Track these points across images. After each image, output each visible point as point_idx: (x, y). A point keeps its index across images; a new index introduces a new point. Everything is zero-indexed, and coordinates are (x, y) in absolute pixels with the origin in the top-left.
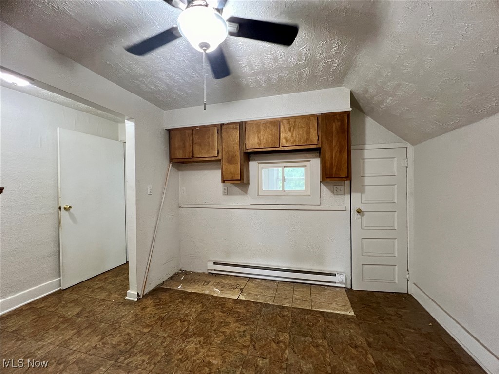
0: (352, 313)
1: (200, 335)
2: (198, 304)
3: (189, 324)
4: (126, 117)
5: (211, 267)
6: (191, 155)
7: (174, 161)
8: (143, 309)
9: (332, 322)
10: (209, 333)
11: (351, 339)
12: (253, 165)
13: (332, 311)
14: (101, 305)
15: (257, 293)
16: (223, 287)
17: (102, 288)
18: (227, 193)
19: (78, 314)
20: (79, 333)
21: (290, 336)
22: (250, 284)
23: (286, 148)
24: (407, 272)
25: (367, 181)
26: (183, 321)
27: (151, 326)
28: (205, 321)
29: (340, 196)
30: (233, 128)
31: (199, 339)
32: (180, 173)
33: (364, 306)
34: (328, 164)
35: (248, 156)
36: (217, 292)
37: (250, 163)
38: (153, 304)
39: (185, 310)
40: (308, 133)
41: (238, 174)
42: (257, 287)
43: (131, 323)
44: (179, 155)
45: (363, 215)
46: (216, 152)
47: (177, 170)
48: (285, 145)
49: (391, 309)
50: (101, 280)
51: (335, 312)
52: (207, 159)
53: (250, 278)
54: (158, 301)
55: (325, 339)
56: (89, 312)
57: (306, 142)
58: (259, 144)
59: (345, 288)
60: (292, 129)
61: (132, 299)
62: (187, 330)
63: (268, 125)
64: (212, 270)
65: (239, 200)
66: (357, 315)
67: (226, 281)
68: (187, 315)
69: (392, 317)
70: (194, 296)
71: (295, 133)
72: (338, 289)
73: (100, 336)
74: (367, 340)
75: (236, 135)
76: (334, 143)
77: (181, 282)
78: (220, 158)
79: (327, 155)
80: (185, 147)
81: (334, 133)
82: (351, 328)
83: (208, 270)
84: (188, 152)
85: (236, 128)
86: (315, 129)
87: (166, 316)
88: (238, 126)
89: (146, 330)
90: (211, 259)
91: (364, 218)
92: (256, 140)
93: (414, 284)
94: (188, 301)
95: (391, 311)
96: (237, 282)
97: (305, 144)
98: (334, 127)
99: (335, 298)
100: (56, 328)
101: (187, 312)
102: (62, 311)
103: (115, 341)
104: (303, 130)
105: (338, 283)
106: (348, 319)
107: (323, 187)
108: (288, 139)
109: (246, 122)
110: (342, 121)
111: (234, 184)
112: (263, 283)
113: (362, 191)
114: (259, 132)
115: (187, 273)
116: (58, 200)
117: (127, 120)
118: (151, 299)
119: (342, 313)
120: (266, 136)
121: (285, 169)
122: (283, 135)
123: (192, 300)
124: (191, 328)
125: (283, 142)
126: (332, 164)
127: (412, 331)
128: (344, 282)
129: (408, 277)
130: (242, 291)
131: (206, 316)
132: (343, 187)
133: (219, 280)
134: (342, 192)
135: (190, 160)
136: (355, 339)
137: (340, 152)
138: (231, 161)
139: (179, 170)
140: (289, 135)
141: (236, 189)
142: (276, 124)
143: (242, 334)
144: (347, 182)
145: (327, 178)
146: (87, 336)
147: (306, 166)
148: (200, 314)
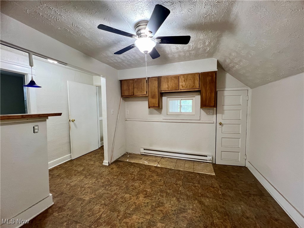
0: (214, 174)
1: (140, 180)
2: (137, 168)
3: (134, 176)
4: (101, 76)
5: (143, 151)
6: (132, 94)
7: (124, 96)
8: (112, 169)
9: (203, 178)
10: (144, 180)
11: (212, 184)
12: (164, 99)
13: (204, 173)
14: (92, 167)
15: (166, 164)
16: (149, 161)
17: (91, 160)
18: (151, 113)
19: (83, 170)
20: (86, 177)
21: (182, 182)
22: (162, 160)
23: (182, 91)
24: (245, 156)
25: (225, 108)
26: (131, 174)
27: (117, 176)
28: (142, 175)
29: (211, 115)
30: (155, 80)
31: (140, 182)
32: (126, 103)
33: (220, 171)
34: (204, 99)
35: (162, 94)
36: (146, 163)
37: (163, 97)
38: (116, 167)
39: (131, 170)
40: (194, 83)
41: (157, 104)
42: (166, 161)
43: (108, 174)
44: (126, 93)
45: (223, 126)
46: (146, 92)
47: (124, 101)
48: (181, 89)
49: (235, 173)
50: (89, 156)
51: (205, 173)
52: (141, 96)
53: (162, 157)
54: (118, 166)
55: (199, 184)
56: (87, 169)
57: (193, 88)
58: (168, 88)
59: (212, 163)
60: (186, 80)
61: (106, 165)
62: (134, 178)
63: (173, 78)
64: (143, 153)
65: (157, 117)
66: (216, 175)
67: (151, 158)
68: (133, 172)
69: (234, 177)
70: (135, 164)
71: (187, 83)
72: (208, 163)
73: (95, 179)
74: (219, 185)
75: (156, 83)
76: (208, 88)
77: (128, 158)
78: (147, 95)
79: (204, 95)
80: (129, 89)
81: (208, 82)
82: (213, 180)
83: (141, 152)
84: (131, 92)
85: (156, 80)
86: (198, 81)
87: (123, 172)
88: (157, 79)
89: (115, 177)
90: (142, 147)
91: (223, 127)
92: (167, 86)
93: (249, 162)
94: (133, 167)
95: (234, 174)
96: (156, 158)
97: (192, 88)
98: (208, 79)
99: (206, 167)
100: (75, 175)
101: (133, 171)
102: (75, 168)
103: (102, 181)
104: (191, 81)
105: (208, 160)
106: (212, 176)
107: (202, 111)
108: (183, 86)
109: (161, 77)
110: (212, 76)
111: (154, 109)
112: (170, 159)
113: (222, 113)
114: (168, 82)
115: (130, 154)
116: (69, 116)
117: (102, 77)
118: (115, 165)
119: (209, 174)
120: (172, 84)
121: (182, 101)
122: (180, 84)
123: (134, 166)
124: (136, 177)
125: (181, 87)
126: (206, 99)
127: (243, 182)
128: (211, 160)
129: (245, 158)
130: (158, 163)
131: (142, 173)
132: (212, 111)
133: (147, 158)
134: (212, 114)
135: (132, 96)
136: (214, 184)
137: (211, 93)
138: (153, 97)
139: (125, 101)
140: (184, 83)
141: (155, 111)
142: (177, 77)
143: (160, 180)
144: (215, 109)
145: (203, 106)
146: (90, 178)
147: (193, 99)
148: (139, 172)
